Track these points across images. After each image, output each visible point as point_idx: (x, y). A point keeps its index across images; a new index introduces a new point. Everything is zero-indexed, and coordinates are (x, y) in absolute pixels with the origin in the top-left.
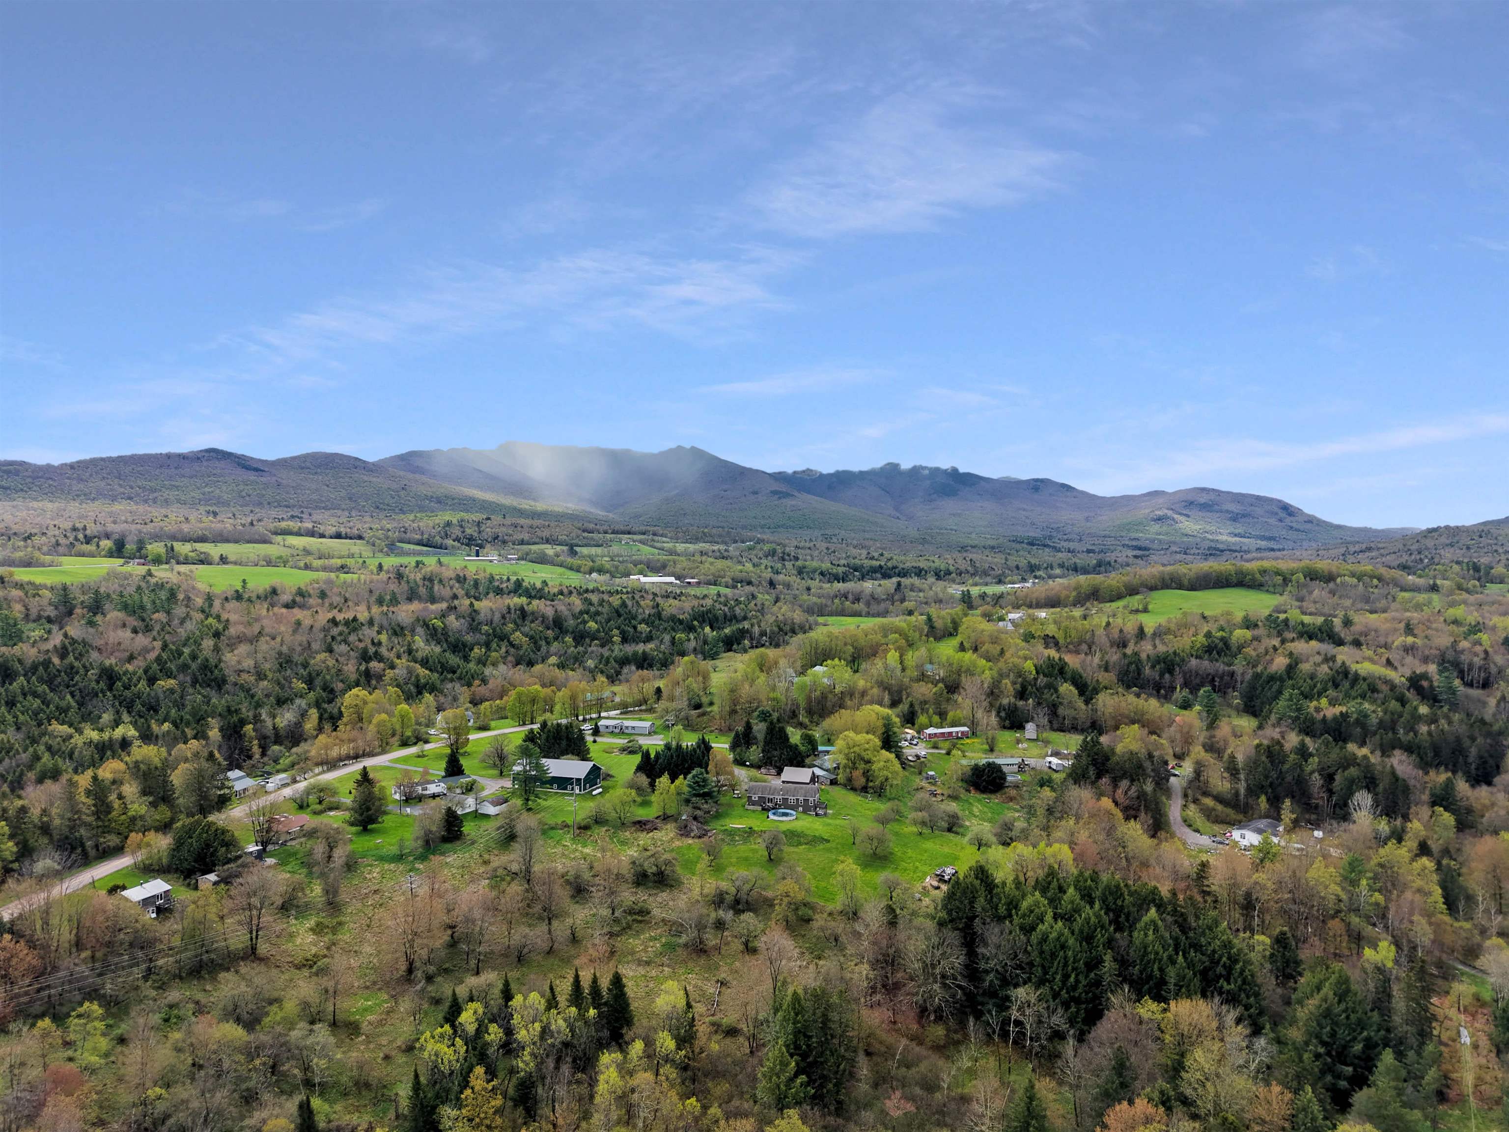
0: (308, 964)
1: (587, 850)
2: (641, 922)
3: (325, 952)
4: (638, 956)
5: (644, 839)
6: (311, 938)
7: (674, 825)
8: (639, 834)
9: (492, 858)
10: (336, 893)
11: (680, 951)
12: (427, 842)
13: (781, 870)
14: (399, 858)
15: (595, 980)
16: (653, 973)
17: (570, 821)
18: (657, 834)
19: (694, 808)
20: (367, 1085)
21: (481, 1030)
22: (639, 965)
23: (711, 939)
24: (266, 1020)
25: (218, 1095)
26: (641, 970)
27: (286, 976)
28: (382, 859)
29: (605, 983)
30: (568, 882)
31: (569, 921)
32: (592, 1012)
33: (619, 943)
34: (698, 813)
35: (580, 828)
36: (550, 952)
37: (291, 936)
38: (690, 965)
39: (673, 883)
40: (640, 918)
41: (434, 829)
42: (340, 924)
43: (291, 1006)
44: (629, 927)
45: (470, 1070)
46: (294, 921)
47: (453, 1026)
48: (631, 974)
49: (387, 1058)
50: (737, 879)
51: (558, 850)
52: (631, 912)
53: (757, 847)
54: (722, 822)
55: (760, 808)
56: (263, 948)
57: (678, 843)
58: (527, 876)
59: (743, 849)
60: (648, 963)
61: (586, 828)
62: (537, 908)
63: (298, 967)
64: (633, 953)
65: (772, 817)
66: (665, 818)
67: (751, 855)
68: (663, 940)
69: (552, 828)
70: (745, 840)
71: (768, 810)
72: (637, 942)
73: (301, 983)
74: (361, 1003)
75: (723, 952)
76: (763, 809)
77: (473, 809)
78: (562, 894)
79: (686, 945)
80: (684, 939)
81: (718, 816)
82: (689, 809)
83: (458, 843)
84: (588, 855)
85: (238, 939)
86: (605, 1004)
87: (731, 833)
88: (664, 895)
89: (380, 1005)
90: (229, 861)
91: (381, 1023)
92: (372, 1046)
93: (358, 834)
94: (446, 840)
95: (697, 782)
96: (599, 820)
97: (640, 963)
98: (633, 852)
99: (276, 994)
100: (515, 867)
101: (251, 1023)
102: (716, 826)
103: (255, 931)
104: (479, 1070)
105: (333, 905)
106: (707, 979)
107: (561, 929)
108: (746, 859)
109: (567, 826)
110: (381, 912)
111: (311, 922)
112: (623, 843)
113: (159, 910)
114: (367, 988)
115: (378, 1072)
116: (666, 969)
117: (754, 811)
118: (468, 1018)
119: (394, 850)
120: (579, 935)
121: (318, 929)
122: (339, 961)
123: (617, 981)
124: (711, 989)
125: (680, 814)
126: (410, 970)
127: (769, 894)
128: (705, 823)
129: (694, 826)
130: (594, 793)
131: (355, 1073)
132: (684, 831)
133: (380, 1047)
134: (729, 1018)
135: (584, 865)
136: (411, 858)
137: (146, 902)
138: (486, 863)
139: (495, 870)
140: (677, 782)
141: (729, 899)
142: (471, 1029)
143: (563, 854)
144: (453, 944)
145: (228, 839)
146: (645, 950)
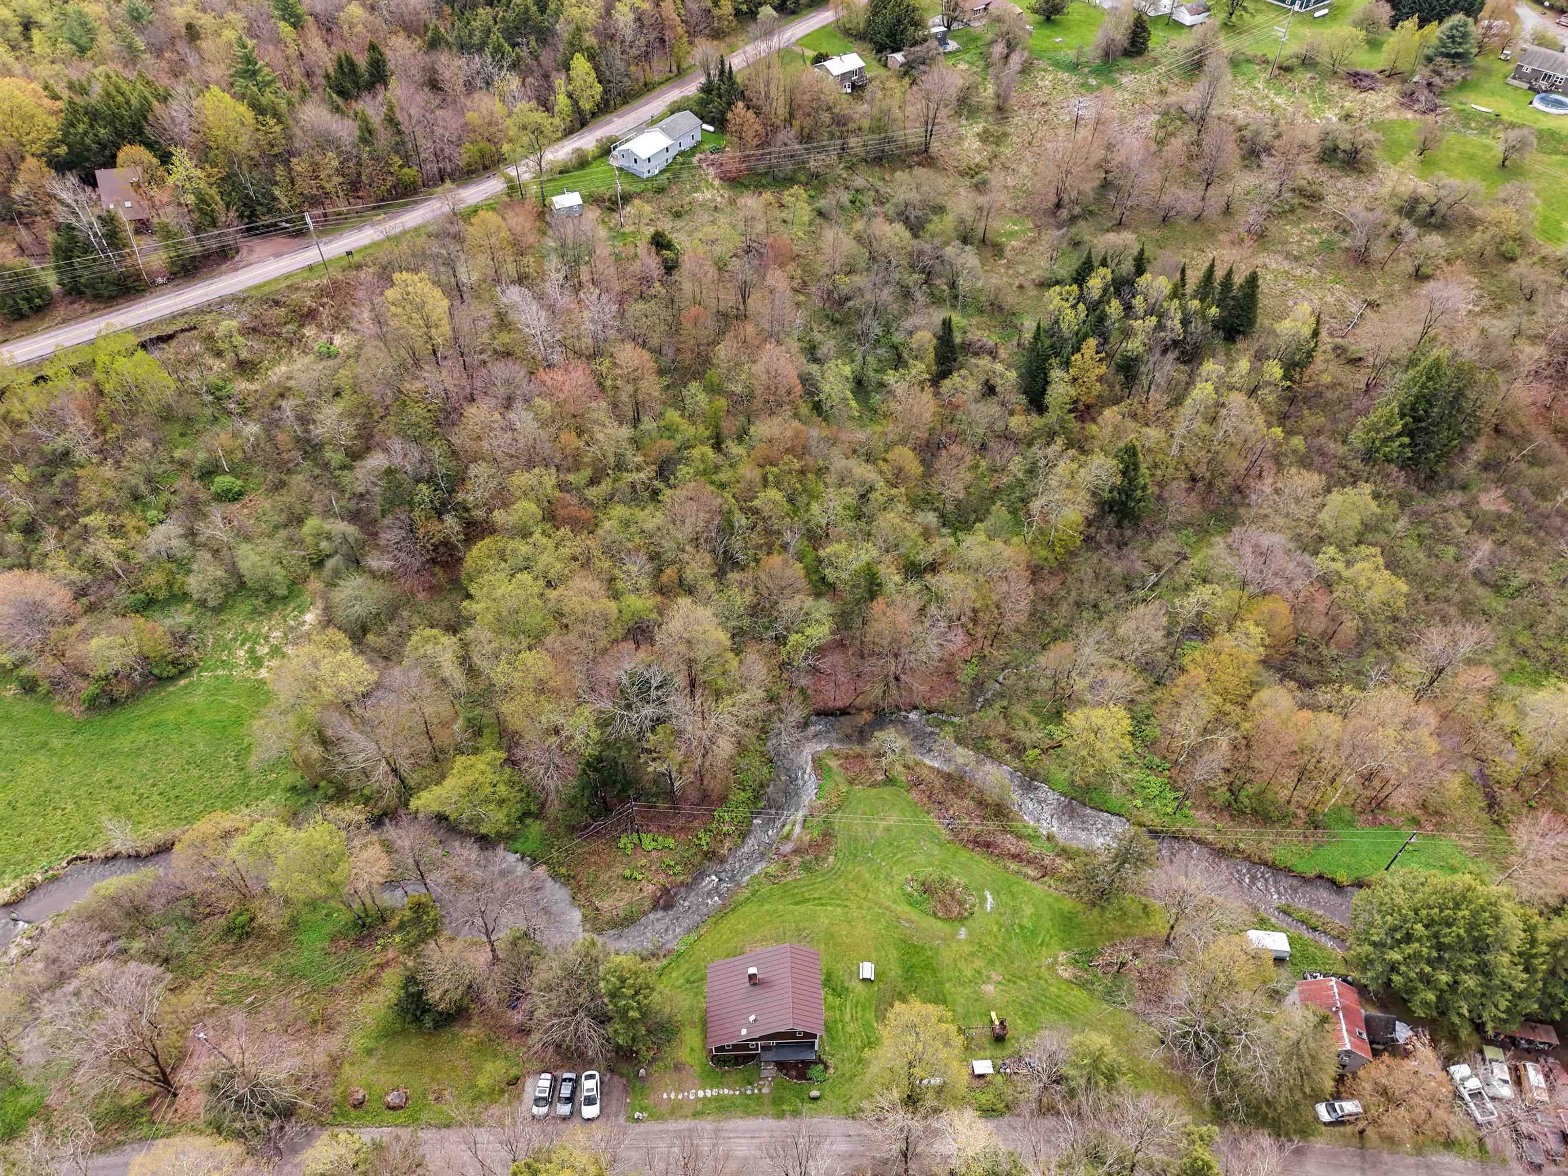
0: (971, 172)
1: (1279, 100)
2: (1307, 208)
3: (987, 163)
4: (1289, 247)
5: (1352, 100)
6: (977, 144)
7: (1398, 86)
8: (1350, 90)
9: (1172, 89)
10: (1006, 99)
11: (1338, 253)
12: (1107, 54)
13: (1508, 188)
14: (1074, 67)
15: (1230, 273)
16: (1298, 272)
17: (1271, 57)
18: (1371, 97)
19: (1434, 71)
20: (1000, 308)
21: (1104, 299)
22: (1286, 258)
23: (1379, 251)
24: (930, 227)
25: (885, 292)
26: (1286, 265)
27: (951, 181)
28: (1057, 65)
29: (1238, 279)
30: (1243, 140)
31: (1229, 188)
32: (1214, 311)
33: (1274, 228)
34: (1437, 80)
35: (1280, 68)
36: (1197, 218)
37: (961, 138)
38: (1344, 273)
39: (1364, 168)
40: (1308, 203)
41: (1118, 37)
42: (1005, 135)
43: (949, 222)
44: (1292, 210)
45: (1085, 338)
46: (964, 122)
47: (1081, 287)
48: (1274, 266)
49: (1021, 287)
50: (1444, 186)
51: (1246, 92)
52: (1300, 192)
53: (1493, 143)
54: (1462, 97)
55: (1526, 86)
56: (935, 146)
57: (1392, 115)
58: (1201, 121)
59: (1474, 140)
60: (1297, 259)
61: (1288, 69)
62: (1197, 166)
63: (962, 174)
64: (1286, 242)
65: (1537, 104)
66: (1391, 75)
67: (1480, 153)
68: (1325, 236)
69: (1248, 61)
70: (1482, 131)
71: (1537, 91)
72: (1295, 230)
73: (963, 192)
74: (1010, 227)
75: (1387, 268)
76: (1530, 89)
77: (1167, 10)
78: (1232, 152)
79: (1348, 249)
80: (1348, 242)
81: (1465, 85)
82: (1426, 72)
83: (1139, 60)
84: (1278, 106)
85: (913, 134)
86: (1233, 298)
87: (1467, 118)
88: (1348, 180)
89: (1024, 232)
90: (915, 43)
91: (1022, 251)
92: (1011, 272)
93: (1041, 24)
94: (1128, 53)
95: (1452, 37)
96: (1307, 62)
97: (1288, 256)
98: (1332, 115)
99: (940, 200)
100: (1190, 108)
101: (916, 228)
102: (1453, 103)
103: (930, 125)
104: (1092, 342)
105: (1001, 110)
106: (1354, 295)
107: (1216, 197)
108: (1471, 157)
109: (1266, 62)
110: (1044, 131)
111: (979, 128)
112: (1325, 99)
113: (854, 86)
114: (1017, 211)
115: (1011, 299)
116: (1314, 271)
117: (1516, 88)
118: (1096, 283)
119: (1069, 55)
120: (1234, 206)
121: (985, 137)
122: (996, 178)
123: (1252, 281)
124: (1354, 307)
125: (1413, 73)
126: (1058, 206)
127: (1477, 213)
128: (1441, 94)
129: (1423, 96)
130: (1317, 14)
131: (992, 298)
132: (1409, 98)
133: (1017, 275)
134: (1360, 344)
135: (1268, 119)
136: (1086, 70)
137: (844, 76)
138: (1163, 92)
139: (1169, 106)
140: (1427, 29)
141: (1423, 209)
142: (1096, 294)
143: (1250, 99)
144: (1106, 185)
145: (917, 18)
146: (1299, 243)
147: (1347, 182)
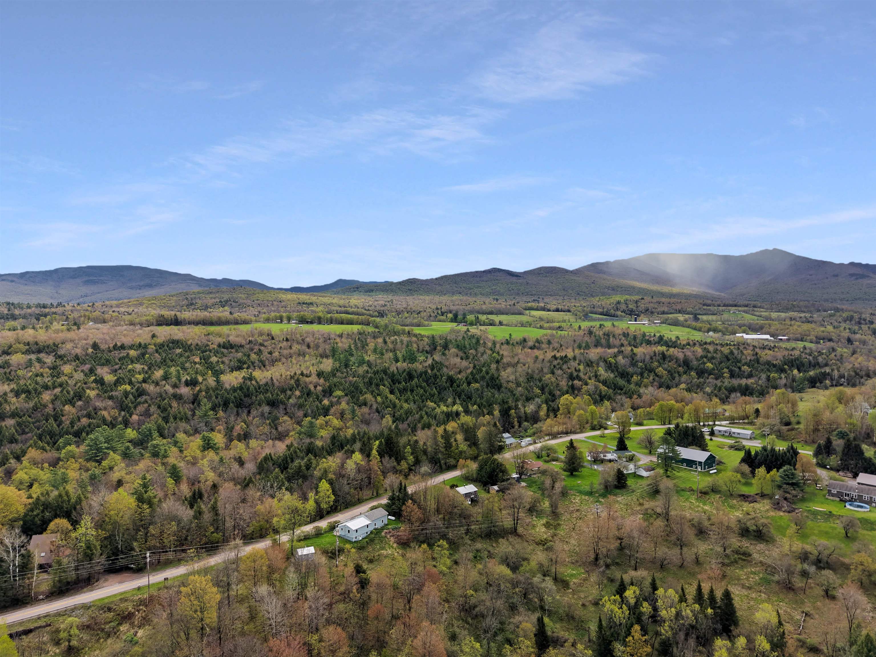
0: (542, 543)
1: (706, 508)
2: (744, 560)
3: (551, 538)
4: (742, 582)
5: (747, 506)
6: (543, 529)
7: (768, 501)
8: (743, 503)
9: (645, 502)
10: (556, 507)
11: (773, 585)
12: (606, 487)
13: (856, 546)
14: (590, 493)
15: (712, 591)
16: (754, 595)
17: (694, 487)
18: (757, 505)
19: (785, 492)
20: (573, 618)
21: (637, 604)
22: (743, 588)
23: (798, 582)
24: (521, 569)
25: (499, 602)
26: (745, 592)
27: (531, 547)
28: (581, 492)
29: (719, 594)
30: (693, 525)
31: (694, 550)
32: (710, 611)
33: (729, 571)
34: (788, 495)
35: (701, 493)
36: (681, 566)
37: (534, 526)
38: (781, 596)
39: (768, 539)
40: (744, 558)
41: (610, 480)
42: (559, 525)
43: (533, 564)
44: (736, 562)
45: (632, 626)
46: (535, 519)
47: (621, 597)
48: (737, 593)
49: (583, 605)
50: (819, 545)
51: (687, 504)
52: (737, 552)
53: (835, 526)
54: (806, 504)
55: (838, 499)
56: (520, 530)
57: (772, 514)
58: (666, 516)
59: (824, 526)
60: (750, 588)
61: (706, 493)
62: (673, 538)
63: (538, 544)
64: (739, 579)
65: (848, 507)
66: (763, 495)
67: (830, 531)
68: (761, 575)
69: (683, 490)
70: (826, 520)
71: (845, 501)
72: (741, 572)
73: (539, 553)
74: (569, 571)
75: (807, 593)
76: (841, 500)
77: (633, 471)
78: (690, 534)
79: (778, 582)
80: (776, 578)
81: (803, 500)
82: (781, 492)
83: (624, 490)
84: (707, 510)
85: (507, 522)
86: (719, 607)
87: (815, 513)
88: (762, 546)
89: (579, 574)
90: (503, 481)
91: (580, 585)
92: (575, 597)
93: (568, 476)
94: (617, 487)
95: (787, 475)
96: (714, 490)
97: (743, 586)
98: (738, 514)
99: (526, 556)
100: (659, 510)
101: (514, 568)
102: (802, 507)
103: (516, 520)
104: (637, 627)
105: (555, 514)
106: (794, 609)
107: (689, 554)
108: (827, 533)
109: (693, 490)
110: (580, 523)
111: (544, 521)
112: (732, 507)
113: (472, 500)
114: (573, 563)
115: (579, 612)
116: (763, 595)
117: (833, 501)
118: (630, 593)
119: (587, 488)
120: (701, 559)
121: (547, 525)
122: (558, 546)
123: (727, 595)
124: (798, 616)
125: (774, 495)
126: (597, 559)
127: (847, 561)
128: (794, 503)
129: (785, 504)
130: (711, 472)
131: (566, 609)
132: (777, 506)
133: (580, 598)
134: (813, 640)
135: (704, 517)
136: (597, 495)
137: (467, 495)
138: (641, 504)
139: (647, 510)
140: (772, 473)
141: (812, 558)
142: (632, 601)
143: (690, 508)
144: (621, 549)
145: (503, 469)
146: (747, 579)
147: (761, 546)
